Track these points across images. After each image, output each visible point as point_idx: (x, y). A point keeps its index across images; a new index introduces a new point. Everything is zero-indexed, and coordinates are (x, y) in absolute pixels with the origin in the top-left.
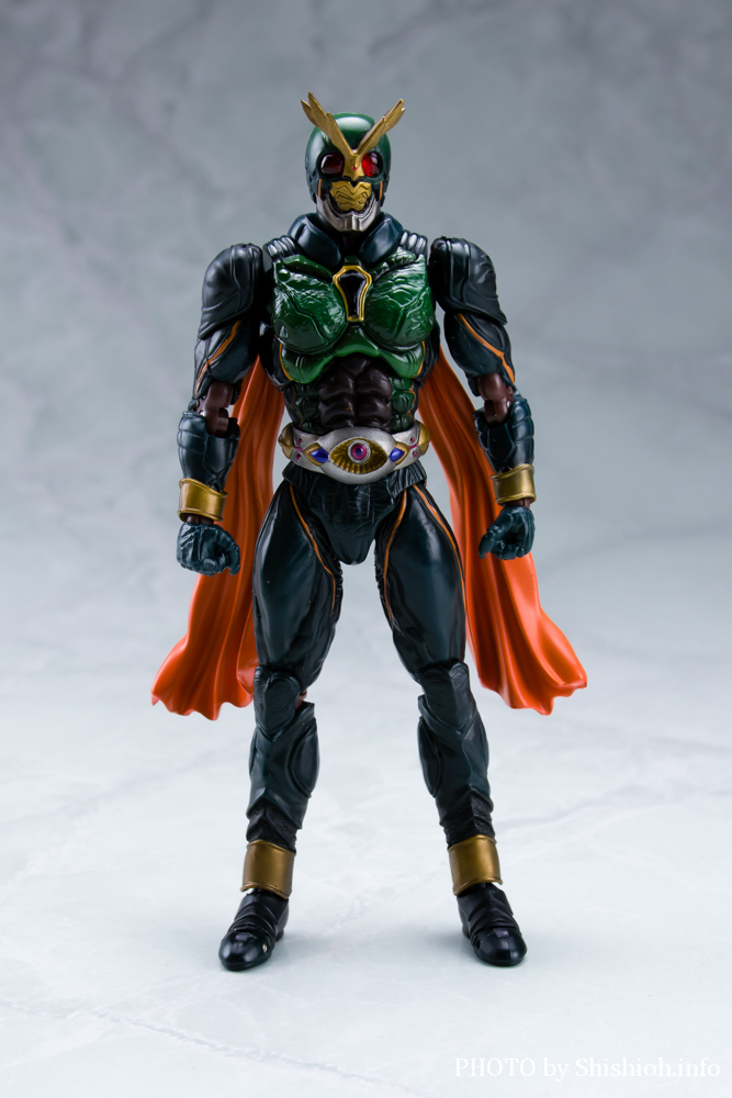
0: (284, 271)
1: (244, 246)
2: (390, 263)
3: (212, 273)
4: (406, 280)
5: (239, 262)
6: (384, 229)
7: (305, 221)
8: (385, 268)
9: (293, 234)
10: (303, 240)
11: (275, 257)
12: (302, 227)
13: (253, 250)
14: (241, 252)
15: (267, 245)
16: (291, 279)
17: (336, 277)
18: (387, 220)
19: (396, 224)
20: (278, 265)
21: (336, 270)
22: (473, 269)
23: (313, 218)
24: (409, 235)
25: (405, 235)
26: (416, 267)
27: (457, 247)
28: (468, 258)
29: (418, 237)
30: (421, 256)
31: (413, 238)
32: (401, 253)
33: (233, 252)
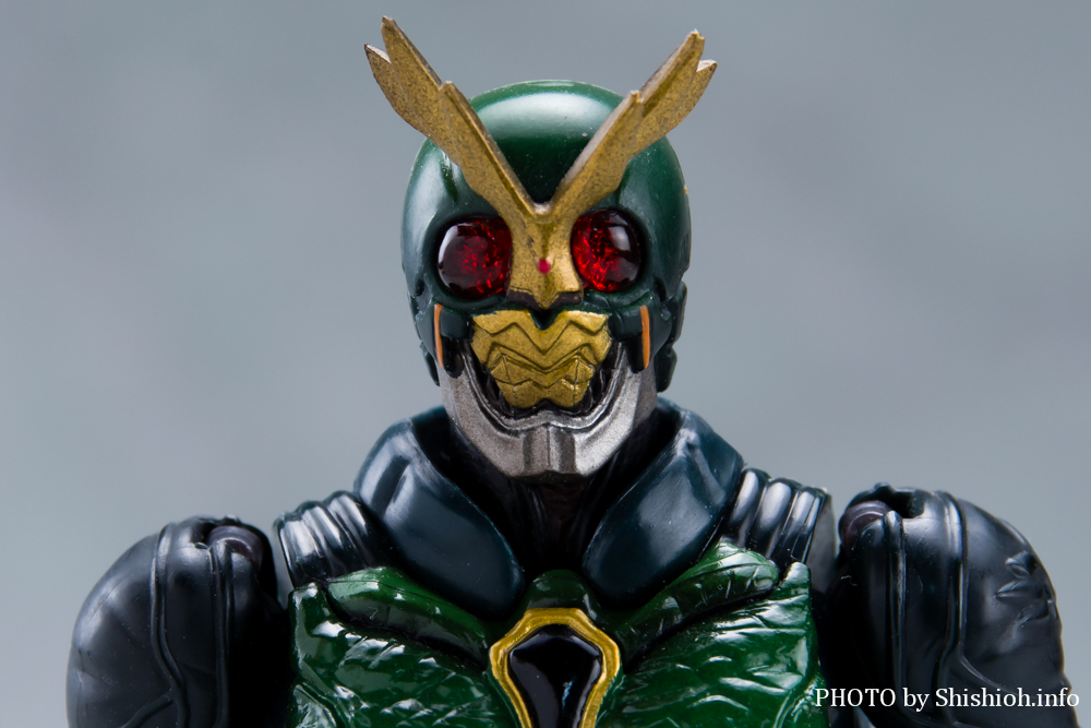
8: (670, 613)
11: (303, 572)
14: (190, 553)
24: (763, 481)
29: (794, 489)
31: (777, 493)
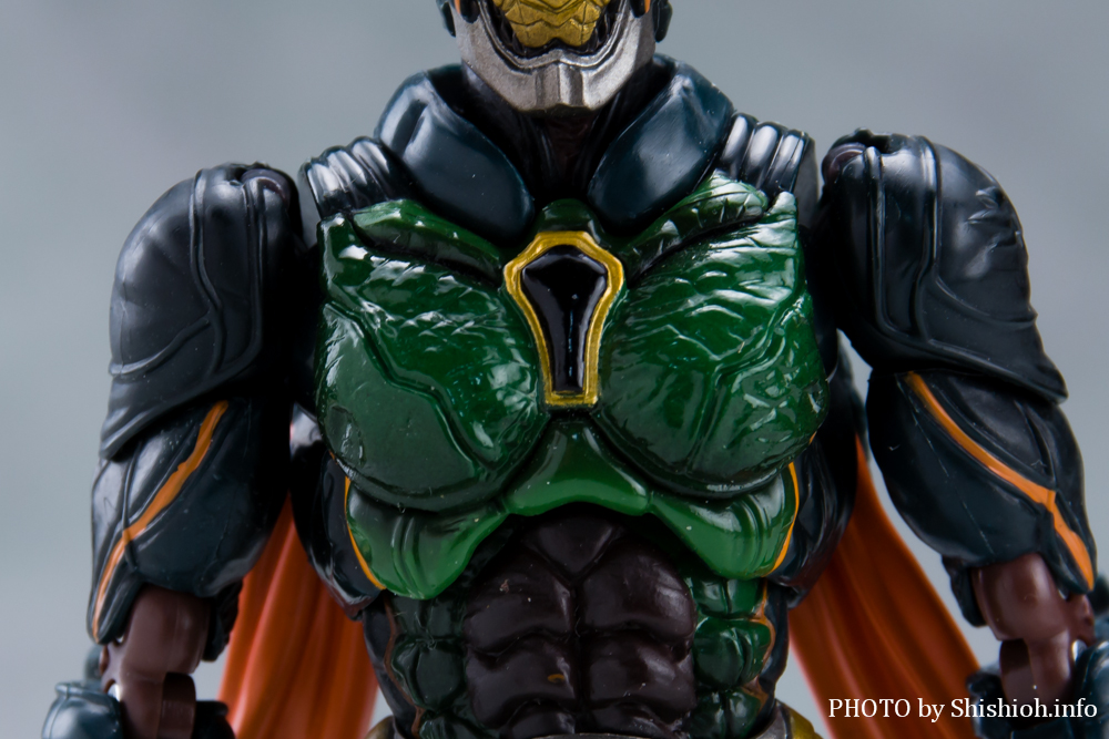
0: (357, 252)
1: (237, 174)
2: (683, 222)
3: (135, 255)
4: (731, 275)
5: (218, 218)
6: (672, 113)
7: (424, 92)
8: (668, 237)
9: (388, 135)
10: (414, 151)
11: (330, 205)
12: (416, 110)
13: (262, 185)
14: (226, 191)
15: (307, 167)
16: (374, 276)
17: (513, 269)
18: (678, 85)
19: (706, 94)
20: (335, 230)
21: (513, 244)
22: (947, 232)
23: (449, 83)
24: (752, 126)
25: (739, 127)
26: (764, 233)
27: (899, 161)
28: (931, 196)
29: (781, 133)
30: (784, 200)
31: (765, 137)
32: (724, 187)
33: (201, 186)
